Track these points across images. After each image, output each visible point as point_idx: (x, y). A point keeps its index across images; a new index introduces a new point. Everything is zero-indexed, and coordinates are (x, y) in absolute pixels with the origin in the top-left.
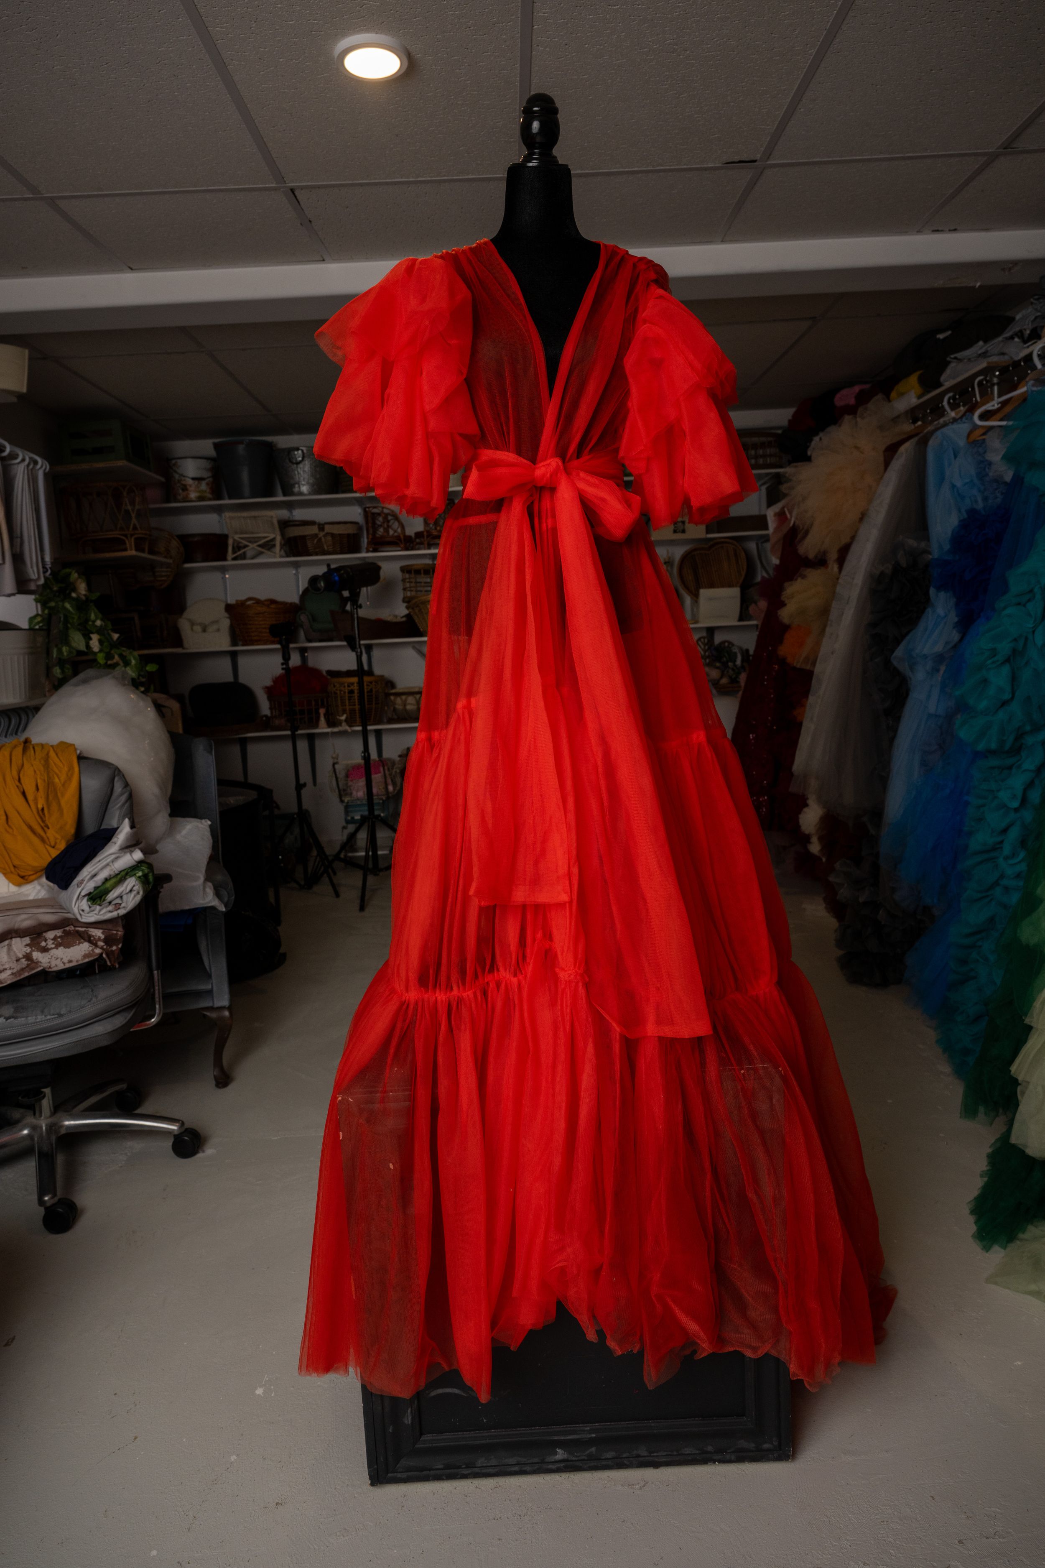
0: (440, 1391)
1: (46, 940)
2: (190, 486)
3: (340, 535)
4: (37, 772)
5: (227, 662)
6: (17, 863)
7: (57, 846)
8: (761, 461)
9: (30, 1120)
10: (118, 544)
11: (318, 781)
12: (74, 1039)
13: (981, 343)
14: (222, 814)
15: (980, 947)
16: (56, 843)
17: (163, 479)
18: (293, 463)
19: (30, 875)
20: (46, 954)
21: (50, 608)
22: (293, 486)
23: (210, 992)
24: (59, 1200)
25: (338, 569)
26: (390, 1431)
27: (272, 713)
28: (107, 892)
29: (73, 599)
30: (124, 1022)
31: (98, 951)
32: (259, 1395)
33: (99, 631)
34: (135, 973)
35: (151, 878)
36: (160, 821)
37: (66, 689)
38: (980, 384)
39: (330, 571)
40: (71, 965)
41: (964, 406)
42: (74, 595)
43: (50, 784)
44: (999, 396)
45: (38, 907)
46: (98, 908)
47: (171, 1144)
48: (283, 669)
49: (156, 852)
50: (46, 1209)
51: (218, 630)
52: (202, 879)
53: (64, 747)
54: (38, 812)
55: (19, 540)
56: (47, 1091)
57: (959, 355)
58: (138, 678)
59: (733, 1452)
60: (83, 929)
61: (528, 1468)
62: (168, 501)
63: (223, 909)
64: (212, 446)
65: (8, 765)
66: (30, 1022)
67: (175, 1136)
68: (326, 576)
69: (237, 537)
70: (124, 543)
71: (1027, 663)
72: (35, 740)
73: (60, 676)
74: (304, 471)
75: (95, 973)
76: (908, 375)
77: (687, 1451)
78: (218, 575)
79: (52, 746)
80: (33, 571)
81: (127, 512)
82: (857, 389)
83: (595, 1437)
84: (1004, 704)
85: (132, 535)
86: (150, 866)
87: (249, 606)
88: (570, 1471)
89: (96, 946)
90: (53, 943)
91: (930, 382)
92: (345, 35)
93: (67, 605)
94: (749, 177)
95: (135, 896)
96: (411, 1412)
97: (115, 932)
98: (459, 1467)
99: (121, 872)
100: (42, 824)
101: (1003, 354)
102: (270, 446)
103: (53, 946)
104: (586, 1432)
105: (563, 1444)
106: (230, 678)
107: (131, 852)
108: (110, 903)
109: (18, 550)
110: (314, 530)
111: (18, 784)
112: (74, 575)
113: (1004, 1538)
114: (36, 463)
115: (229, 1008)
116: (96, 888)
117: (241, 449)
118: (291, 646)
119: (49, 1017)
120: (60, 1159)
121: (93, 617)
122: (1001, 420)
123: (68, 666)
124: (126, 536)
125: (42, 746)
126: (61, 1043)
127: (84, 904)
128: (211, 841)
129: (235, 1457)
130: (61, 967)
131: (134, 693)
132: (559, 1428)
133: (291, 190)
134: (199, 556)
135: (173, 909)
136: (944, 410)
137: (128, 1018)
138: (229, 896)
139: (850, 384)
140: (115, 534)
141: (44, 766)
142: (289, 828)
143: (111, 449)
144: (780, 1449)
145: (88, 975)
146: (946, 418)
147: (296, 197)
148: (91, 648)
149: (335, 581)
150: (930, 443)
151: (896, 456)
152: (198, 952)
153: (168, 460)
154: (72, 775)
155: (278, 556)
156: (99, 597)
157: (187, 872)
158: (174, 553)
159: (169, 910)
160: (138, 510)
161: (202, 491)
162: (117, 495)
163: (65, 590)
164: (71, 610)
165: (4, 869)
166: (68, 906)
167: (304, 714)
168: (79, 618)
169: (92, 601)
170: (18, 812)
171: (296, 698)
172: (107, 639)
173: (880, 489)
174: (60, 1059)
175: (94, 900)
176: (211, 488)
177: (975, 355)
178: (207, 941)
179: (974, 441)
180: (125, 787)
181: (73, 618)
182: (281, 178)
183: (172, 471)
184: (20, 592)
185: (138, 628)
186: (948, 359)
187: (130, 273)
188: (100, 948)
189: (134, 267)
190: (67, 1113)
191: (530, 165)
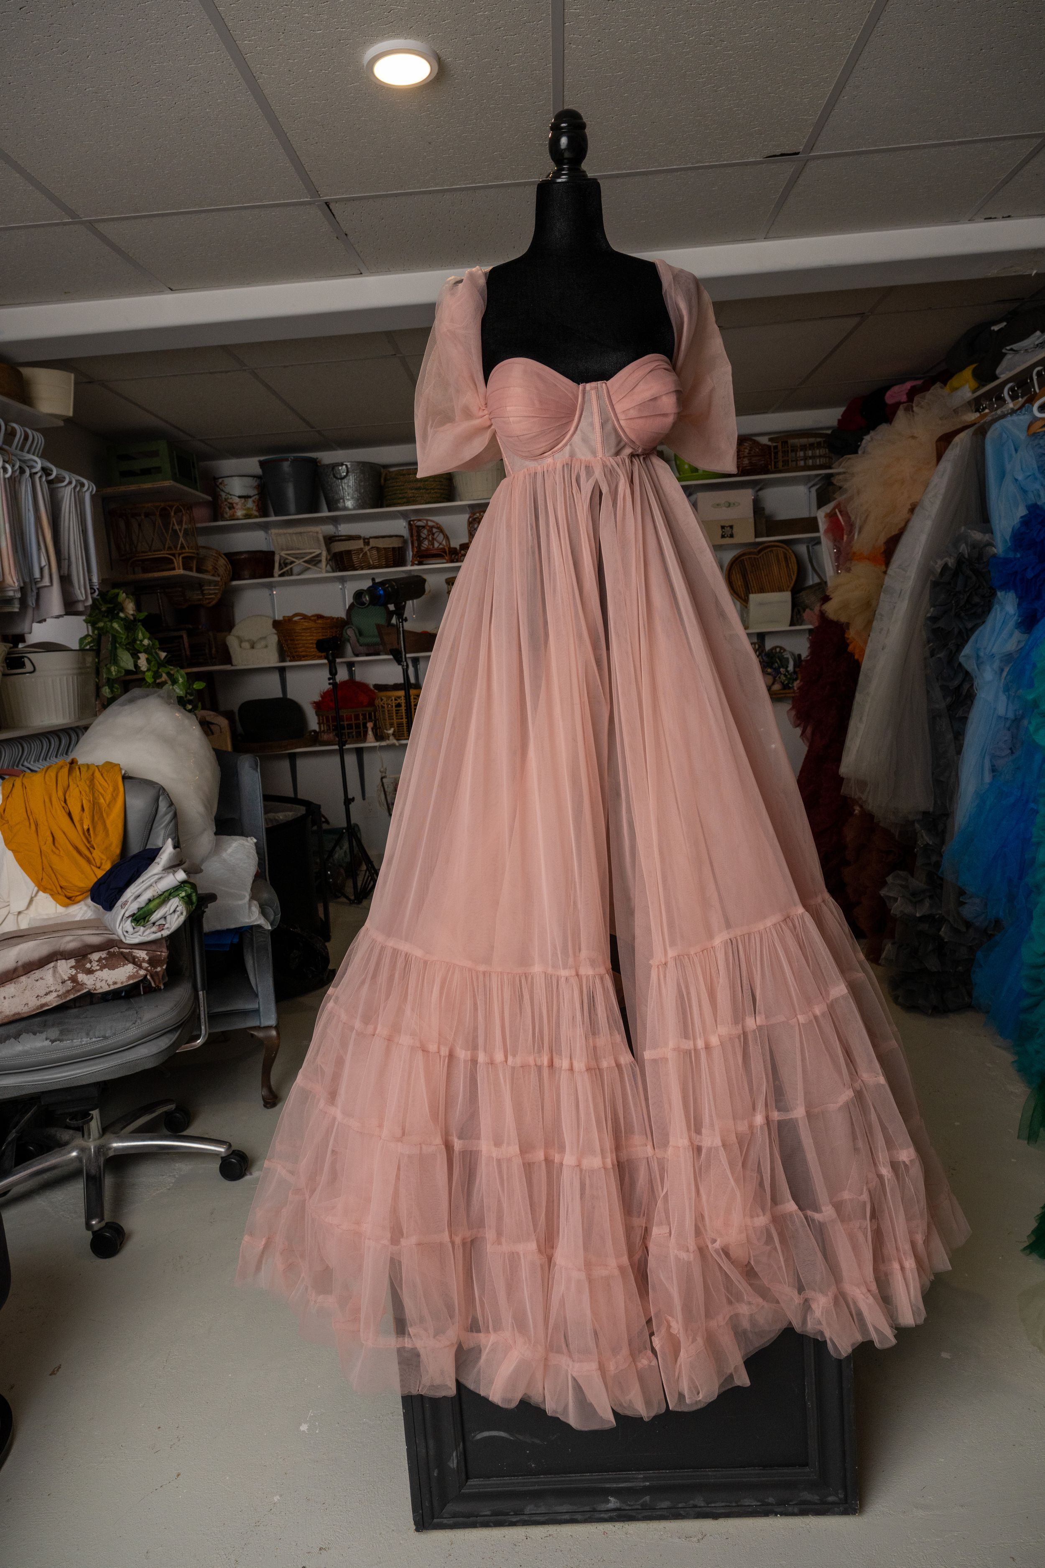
0: (486, 1434)
1: (91, 962)
2: (237, 504)
3: (385, 549)
4: (83, 792)
5: (276, 677)
6: (64, 884)
7: (103, 867)
8: (810, 462)
9: (79, 1141)
10: (166, 563)
11: (367, 795)
12: (119, 1061)
13: (1038, 333)
14: (268, 830)
16: (101, 864)
17: (210, 498)
18: (338, 479)
19: (76, 896)
20: (91, 976)
21: (98, 629)
22: (338, 501)
23: (257, 1011)
24: (107, 1223)
25: (382, 583)
26: (435, 1475)
27: (320, 728)
28: (151, 913)
29: (122, 619)
30: (169, 1045)
31: (142, 972)
32: (303, 1431)
33: (147, 650)
34: (181, 993)
35: (194, 898)
36: (206, 839)
37: (113, 708)
38: (1039, 374)
39: (375, 585)
40: (116, 987)
41: (1022, 398)
43: (95, 804)
45: (84, 928)
46: (142, 929)
47: (218, 1166)
48: (330, 684)
49: (201, 871)
50: (94, 1233)
51: (266, 646)
52: (247, 898)
53: (110, 766)
54: (84, 833)
55: (66, 561)
56: (95, 1113)
57: (1015, 346)
58: (186, 696)
59: (796, 1504)
60: (127, 951)
61: (578, 1517)
62: (215, 519)
63: (269, 927)
64: (258, 464)
65: (55, 786)
66: (75, 1044)
67: (222, 1158)
68: (371, 591)
69: (283, 553)
70: (173, 563)
72: (81, 761)
73: (109, 696)
74: (348, 486)
75: (140, 994)
76: (961, 369)
77: (747, 1502)
78: (265, 592)
79: (98, 766)
80: (81, 592)
81: (175, 531)
82: (908, 385)
83: (649, 1486)
85: (180, 554)
86: (194, 886)
87: (296, 621)
88: (623, 1521)
89: (141, 967)
90: (98, 965)
91: (985, 375)
92: (373, 42)
93: (116, 625)
94: (792, 170)
95: (178, 917)
96: (457, 1455)
97: (159, 953)
98: (507, 1514)
99: (164, 892)
100: (88, 845)
102: (314, 462)
103: (98, 968)
104: (639, 1480)
105: (616, 1493)
106: (280, 695)
107: (174, 872)
108: (154, 924)
109: (66, 572)
110: (360, 544)
111: (64, 804)
112: (122, 596)
114: (82, 485)
115: (277, 1028)
116: (139, 909)
117: (286, 466)
118: (338, 660)
120: (108, 1182)
121: (140, 636)
123: (116, 685)
124: (174, 555)
125: (88, 766)
126: (106, 1065)
127: (128, 925)
128: (257, 858)
129: (278, 1497)
130: (106, 988)
131: (179, 711)
132: (612, 1475)
133: (326, 203)
134: (246, 573)
135: (219, 928)
136: (1005, 400)
137: (174, 1039)
138: (275, 916)
139: (901, 381)
140: (163, 554)
141: (89, 787)
142: (338, 843)
143: (158, 470)
144: (846, 1503)
145: (133, 997)
146: (1004, 409)
147: (330, 210)
148: (140, 667)
149: (380, 595)
150: (989, 435)
151: (951, 446)
152: (245, 971)
153: (215, 479)
154: (117, 795)
155: (324, 571)
156: (147, 616)
157: (232, 891)
158: (221, 571)
159: (213, 929)
160: (185, 529)
161: (248, 509)
162: (165, 515)
163: (113, 610)
164: (119, 630)
165: (52, 890)
166: (112, 926)
167: (352, 729)
168: (127, 637)
169: (140, 621)
170: (64, 833)
171: (344, 713)
172: (155, 658)
173: (935, 480)
174: (105, 1082)
175: (138, 921)
176: (257, 506)
177: (1032, 346)
178: (254, 959)
179: (1034, 434)
180: (169, 806)
181: (122, 638)
182: (315, 192)
183: (218, 490)
184: (68, 613)
185: (187, 646)
186: (1003, 351)
187: (169, 294)
188: (145, 970)
189: (174, 288)
190: (115, 1135)
191: (559, 180)
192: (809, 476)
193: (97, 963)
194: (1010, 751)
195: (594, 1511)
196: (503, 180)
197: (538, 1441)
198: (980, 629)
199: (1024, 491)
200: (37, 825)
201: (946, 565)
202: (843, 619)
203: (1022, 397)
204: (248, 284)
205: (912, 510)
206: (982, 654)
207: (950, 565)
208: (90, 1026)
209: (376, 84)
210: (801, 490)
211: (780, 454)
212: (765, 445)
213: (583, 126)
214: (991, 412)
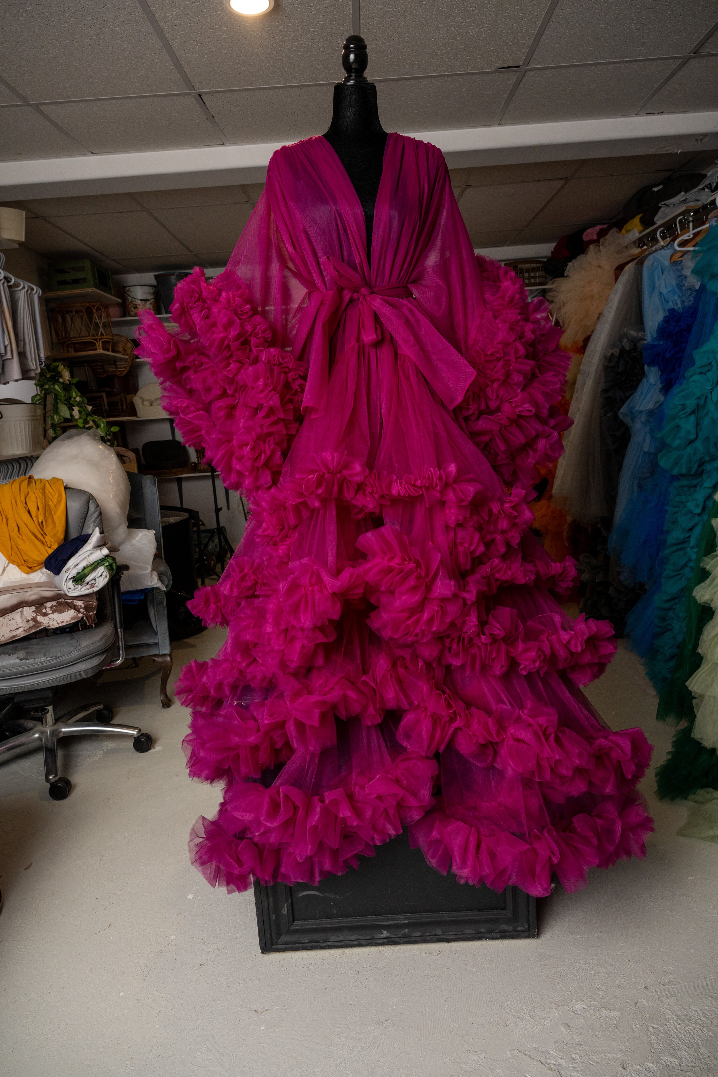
0: (306, 893)
1: (46, 608)
2: (139, 305)
4: (38, 497)
5: (167, 426)
6: (26, 558)
7: (52, 547)
8: (532, 281)
9: (40, 727)
10: (90, 345)
11: (230, 507)
12: (66, 673)
13: (683, 193)
14: (163, 527)
15: (675, 608)
16: (51, 545)
17: (120, 301)
19: (35, 567)
20: (46, 617)
21: (45, 390)
23: (157, 644)
24: (59, 778)
26: (274, 918)
27: (198, 460)
28: (86, 576)
29: (61, 383)
30: (99, 662)
31: (80, 615)
32: (190, 899)
33: (79, 404)
34: (106, 630)
35: (114, 567)
36: (122, 530)
37: (57, 442)
38: (680, 222)
40: (63, 624)
41: (669, 237)
43: (46, 505)
44: (693, 229)
45: (41, 587)
46: (80, 586)
47: (133, 744)
49: (119, 550)
50: (51, 784)
52: (150, 569)
53: (56, 481)
54: (39, 524)
55: (22, 342)
56: (50, 708)
57: (667, 202)
58: (106, 436)
59: (498, 932)
60: (70, 601)
61: (363, 942)
62: (124, 316)
63: (164, 589)
64: (153, 277)
65: (19, 492)
66: (36, 662)
67: (135, 738)
70: (96, 345)
71: (707, 414)
72: (36, 477)
73: (54, 436)
75: (79, 630)
76: (633, 217)
77: (468, 931)
79: (47, 480)
80: (33, 364)
81: (97, 324)
82: (598, 228)
83: (407, 923)
84: (691, 442)
85: (100, 339)
86: (114, 559)
88: (391, 945)
89: (79, 612)
90: (50, 610)
91: (647, 222)
93: (57, 387)
94: (515, 78)
95: (104, 579)
96: (287, 906)
97: (91, 603)
98: (318, 942)
99: (94, 562)
100: (42, 533)
101: (698, 200)
103: (51, 612)
104: (401, 919)
105: (387, 927)
106: (171, 438)
107: (101, 549)
108: (88, 583)
109: (22, 350)
111: (25, 505)
112: (61, 367)
113: (675, 985)
114: (32, 289)
115: (170, 655)
116: (78, 573)
117: (173, 279)
120: (60, 754)
121: (74, 395)
122: (693, 246)
123: (58, 429)
124: (96, 340)
125: (41, 480)
126: (58, 676)
127: (71, 584)
128: (156, 544)
129: (174, 936)
130: (56, 626)
131: (102, 445)
132: (384, 917)
133: (199, 94)
135: (131, 589)
136: (658, 240)
137: (101, 660)
138: (169, 581)
139: (593, 225)
140: (89, 339)
141: (42, 494)
142: (211, 538)
143: (84, 280)
144: (529, 931)
145: (74, 632)
146: (656, 246)
147: (202, 99)
148: (74, 416)
150: (646, 264)
151: (622, 273)
152: (149, 618)
153: (124, 287)
154: (61, 499)
156: (78, 382)
157: (139, 565)
158: (129, 351)
159: (128, 590)
160: (103, 322)
161: (147, 309)
162: (89, 312)
163: (56, 376)
164: (59, 390)
165: (18, 563)
166: (60, 585)
168: (65, 395)
169: (73, 384)
170: (26, 524)
172: (84, 410)
173: (612, 296)
174: (56, 687)
175: (77, 582)
176: (154, 306)
177: (678, 202)
178: (154, 610)
179: (674, 262)
180: (97, 507)
181: (61, 396)
182: (191, 87)
183: (126, 295)
184: (24, 378)
185: (106, 403)
186: (660, 205)
187: (92, 156)
188: (82, 613)
189: (94, 152)
190: (63, 724)
191: (349, 84)
192: (532, 290)
193: (50, 609)
195: (373, 938)
196: (320, 81)
197: (338, 897)
198: (633, 395)
199: (666, 301)
200: (7, 519)
204: (146, 150)
205: (598, 318)
206: (634, 411)
207: (616, 353)
208: (46, 649)
209: (232, 13)
213: (365, 47)
214: (649, 247)
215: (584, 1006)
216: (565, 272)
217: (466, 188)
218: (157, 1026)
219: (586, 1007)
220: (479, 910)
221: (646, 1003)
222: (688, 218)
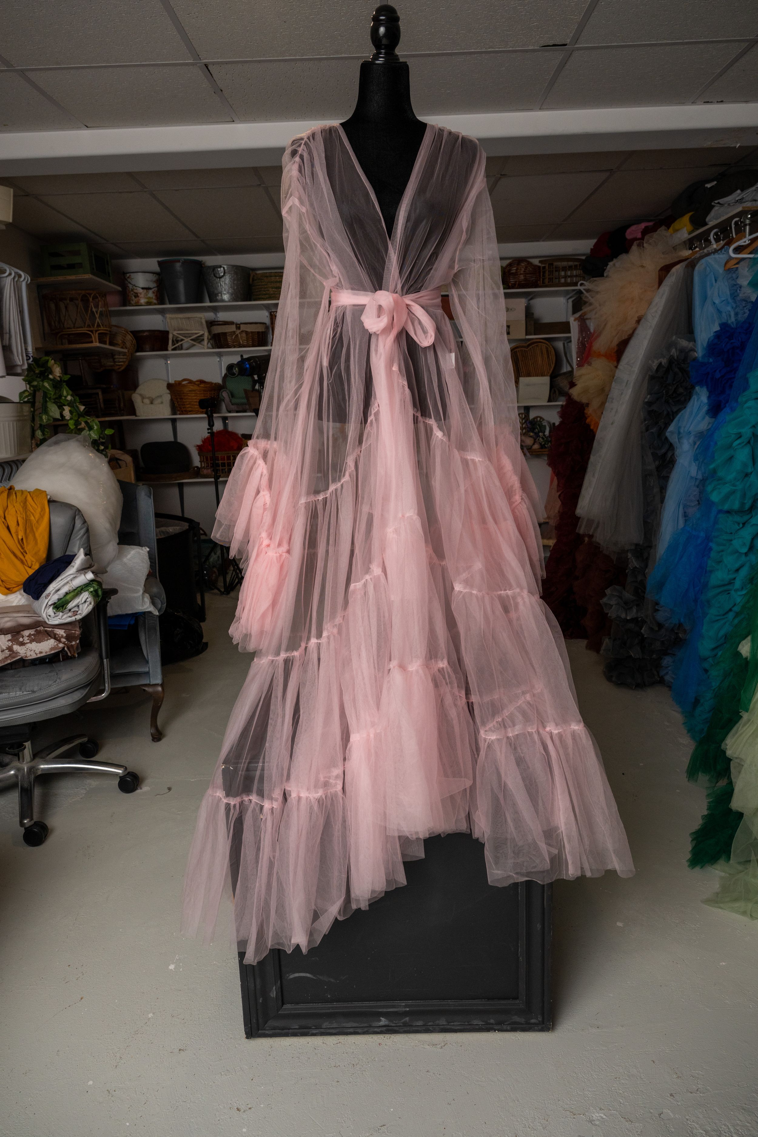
0: (297, 975)
1: (23, 637)
2: (141, 293)
3: (252, 332)
4: (18, 512)
5: (169, 426)
6: (4, 578)
7: (33, 567)
8: (569, 280)
9: (16, 763)
10: (86, 337)
12: (44, 709)
13: (739, 191)
14: (158, 542)
16: (32, 565)
17: (120, 289)
18: (217, 277)
19: (12, 588)
20: (23, 647)
21: (33, 386)
22: (217, 295)
23: (148, 673)
24: (35, 822)
25: (249, 359)
26: (261, 1001)
27: (201, 465)
28: (68, 602)
29: (51, 380)
30: (81, 697)
31: (61, 645)
32: (171, 969)
33: (70, 404)
34: (91, 660)
35: (100, 592)
36: (111, 548)
37: (43, 448)
38: (736, 223)
39: (243, 360)
40: (42, 655)
42: (51, 376)
43: (27, 521)
44: (750, 234)
45: (18, 612)
46: (61, 614)
47: (118, 782)
48: (208, 433)
49: (106, 572)
50: (25, 829)
51: (162, 403)
52: (141, 592)
53: (39, 492)
54: (19, 542)
55: (8, 334)
56: (28, 744)
57: (721, 201)
58: (99, 440)
59: (508, 1024)
60: (50, 629)
61: (359, 1030)
62: (125, 305)
63: (157, 613)
64: (157, 264)
66: (11, 696)
67: (120, 777)
68: (240, 364)
69: (175, 333)
70: (91, 338)
72: (17, 487)
73: (41, 437)
74: (225, 284)
75: (59, 661)
76: (682, 215)
77: (475, 1022)
78: (162, 361)
79: (29, 492)
80: (19, 359)
81: (93, 313)
82: (643, 226)
83: (408, 1011)
85: (96, 331)
86: (100, 584)
87: (184, 385)
88: (390, 1033)
89: (60, 641)
90: (28, 639)
91: (698, 221)
93: (46, 384)
94: (561, 57)
95: (88, 606)
96: (276, 989)
97: (74, 632)
98: (310, 1028)
99: (78, 588)
100: (22, 551)
102: (200, 264)
103: (28, 641)
104: (402, 1006)
105: (386, 1015)
106: (173, 440)
107: (85, 574)
108: (70, 610)
109: (8, 343)
110: (233, 328)
111: (3, 520)
112: (51, 362)
113: (704, 1093)
114: (20, 276)
115: (162, 685)
116: (59, 600)
117: (178, 266)
118: (215, 415)
119: (25, 693)
120: (37, 792)
121: (65, 393)
122: (750, 253)
123: (46, 430)
124: (92, 331)
125: (22, 492)
126: (35, 711)
127: (51, 611)
128: (149, 563)
129: (151, 1014)
130: (34, 656)
131: (92, 452)
132: (383, 1003)
133: (205, 65)
134: (147, 347)
135: (120, 613)
136: (711, 242)
137: (85, 693)
138: (162, 604)
139: (638, 222)
140: (84, 330)
141: (23, 508)
142: (213, 550)
143: (80, 265)
144: (543, 1024)
145: (55, 662)
146: (709, 249)
147: (209, 71)
148: (65, 417)
149: (247, 368)
150: (697, 268)
151: (669, 275)
152: (139, 644)
153: (124, 274)
154: (44, 514)
155: (206, 347)
156: (69, 379)
157: (130, 586)
158: (128, 344)
159: (115, 614)
160: (100, 311)
161: (149, 298)
162: (85, 300)
163: (44, 372)
164: (49, 388)
166: (39, 611)
167: (225, 466)
168: (55, 394)
169: (64, 381)
170: (4, 541)
171: (219, 454)
172: (76, 410)
173: (656, 300)
174: (35, 723)
175: (58, 608)
176: (156, 296)
177: (733, 201)
178: (145, 636)
179: (729, 269)
180: (83, 524)
181: (51, 394)
182: (196, 56)
183: (127, 282)
184: (8, 374)
185: (101, 401)
186: (713, 204)
187: (86, 130)
188: (63, 643)
189: (89, 126)
190: (42, 760)
191: (377, 62)
192: (567, 291)
193: (27, 638)
194: (697, 502)
195: (370, 1026)
196: (341, 54)
197: (332, 980)
198: (682, 412)
199: (719, 312)
201: (661, 364)
202: (584, 400)
203: (723, 240)
204: (148, 125)
205: (638, 321)
206: (682, 431)
207: (663, 363)
208: (23, 683)
210: (561, 300)
211: (547, 272)
212: (536, 266)
213: (397, 19)
214: (700, 250)
215: (602, 1115)
216: (606, 271)
217: (500, 178)
218: (128, 1124)
219: (604, 1117)
220: (489, 999)
221: (671, 1114)
222: (745, 220)
